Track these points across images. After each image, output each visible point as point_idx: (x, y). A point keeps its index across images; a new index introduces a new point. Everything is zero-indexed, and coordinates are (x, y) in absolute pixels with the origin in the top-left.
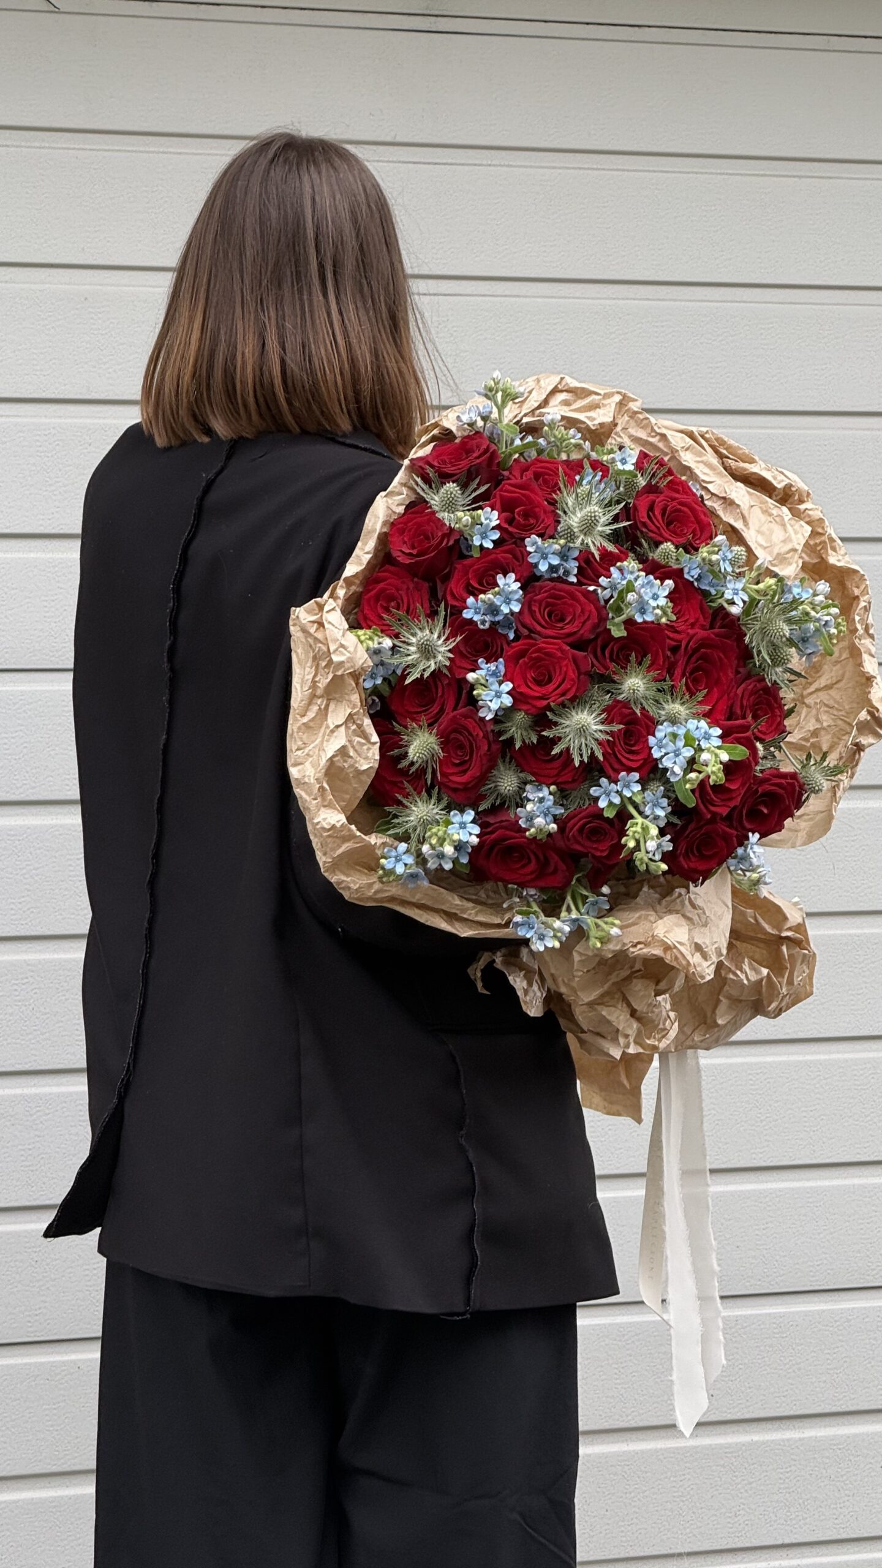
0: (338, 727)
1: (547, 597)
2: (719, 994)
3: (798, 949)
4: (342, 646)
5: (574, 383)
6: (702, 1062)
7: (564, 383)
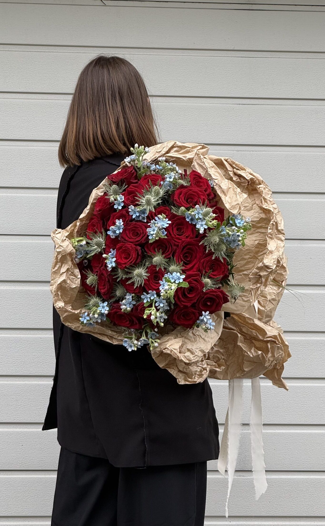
0: (63, 273)
1: (133, 227)
2: (243, 360)
3: (275, 344)
4: (60, 246)
5: (180, 144)
6: (262, 384)
7: (176, 144)
